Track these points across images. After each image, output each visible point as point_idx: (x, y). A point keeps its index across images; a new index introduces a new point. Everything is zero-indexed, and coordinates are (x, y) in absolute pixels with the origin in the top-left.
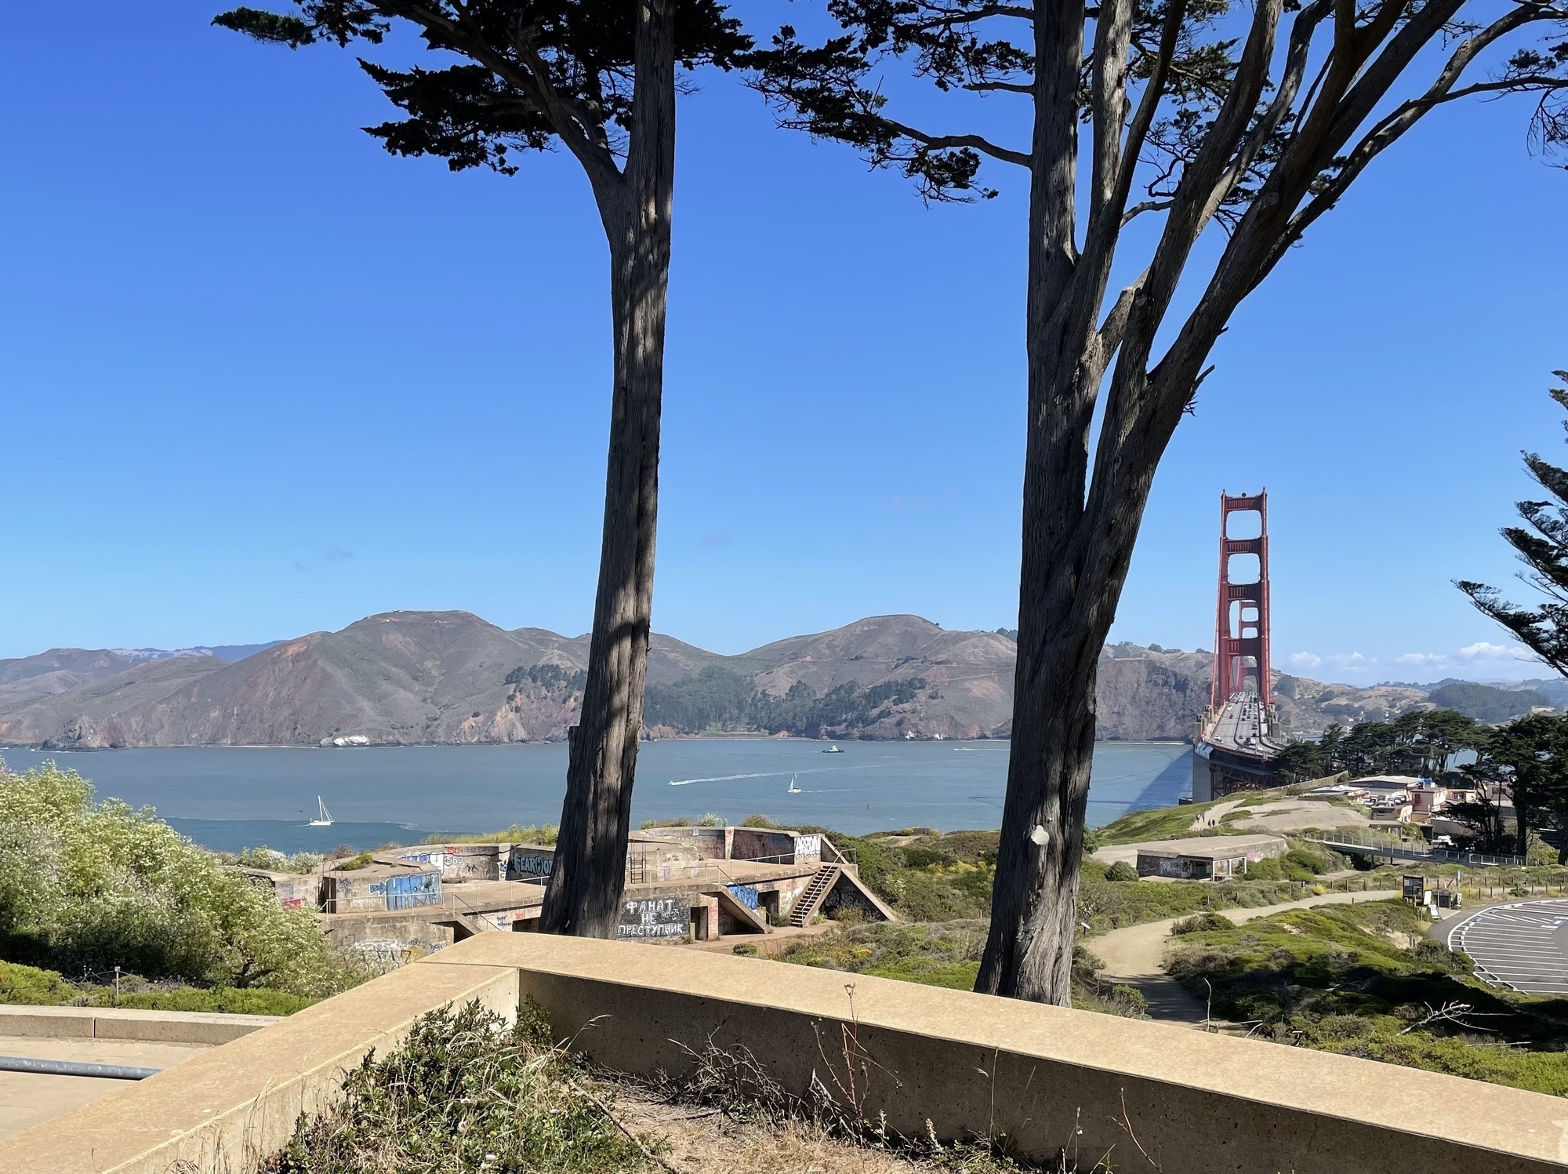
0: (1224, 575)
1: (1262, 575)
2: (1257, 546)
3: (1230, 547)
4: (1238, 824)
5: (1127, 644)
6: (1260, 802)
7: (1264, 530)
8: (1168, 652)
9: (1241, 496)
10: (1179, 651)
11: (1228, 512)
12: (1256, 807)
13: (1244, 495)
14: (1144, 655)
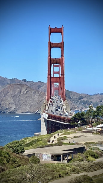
0: (50, 55)
1: (62, 55)
2: (60, 45)
3: (52, 46)
4: (64, 141)
5: (15, 79)
6: (69, 134)
7: (62, 40)
8: (29, 82)
9: (55, 28)
10: (32, 81)
11: (51, 33)
12: (68, 135)
13: (56, 27)
14: (20, 83)
